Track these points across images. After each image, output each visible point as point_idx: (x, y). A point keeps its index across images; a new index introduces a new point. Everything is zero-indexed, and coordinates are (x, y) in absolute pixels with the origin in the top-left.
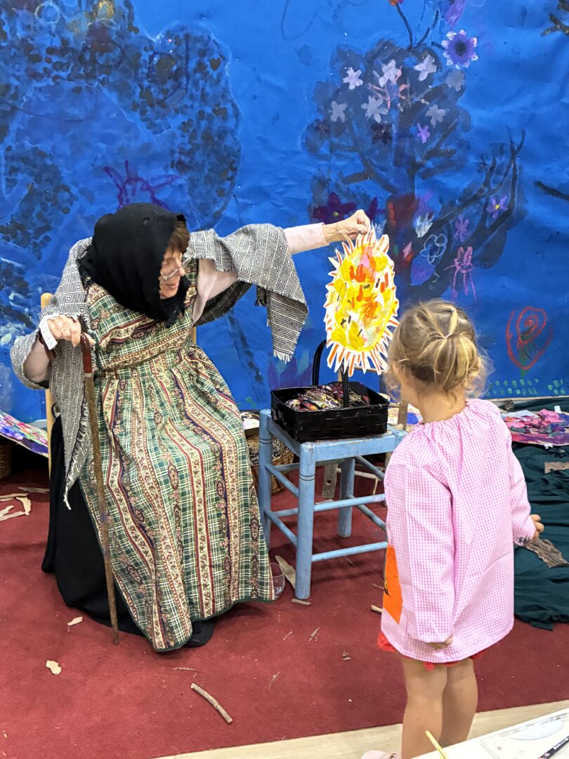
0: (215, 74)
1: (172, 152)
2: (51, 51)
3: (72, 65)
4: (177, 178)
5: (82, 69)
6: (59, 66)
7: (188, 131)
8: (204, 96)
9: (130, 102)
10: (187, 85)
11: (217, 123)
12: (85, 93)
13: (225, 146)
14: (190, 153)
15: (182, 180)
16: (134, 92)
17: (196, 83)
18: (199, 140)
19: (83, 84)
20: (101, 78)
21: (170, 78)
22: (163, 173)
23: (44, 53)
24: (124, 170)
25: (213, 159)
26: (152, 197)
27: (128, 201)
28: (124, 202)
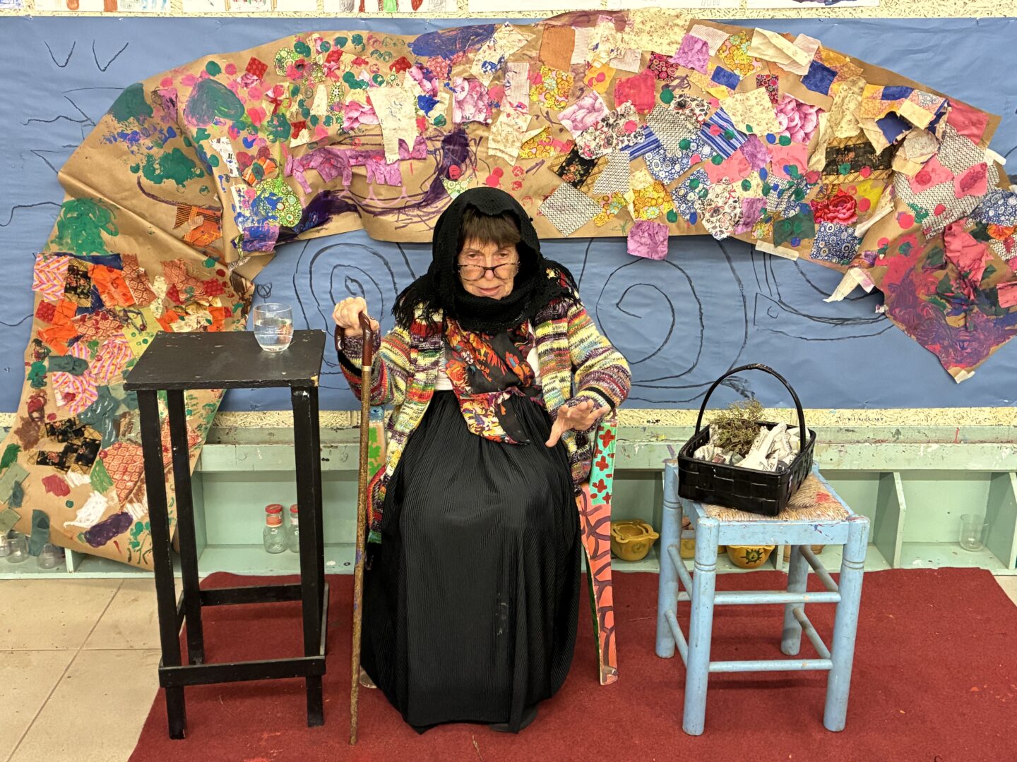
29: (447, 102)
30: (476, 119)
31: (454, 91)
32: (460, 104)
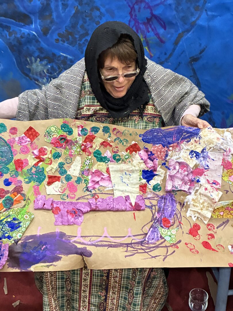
26: (151, 13)
27: (136, 16)
28: (133, 17)
29: (163, 175)
30: (182, 189)
31: (169, 169)
32: (172, 177)
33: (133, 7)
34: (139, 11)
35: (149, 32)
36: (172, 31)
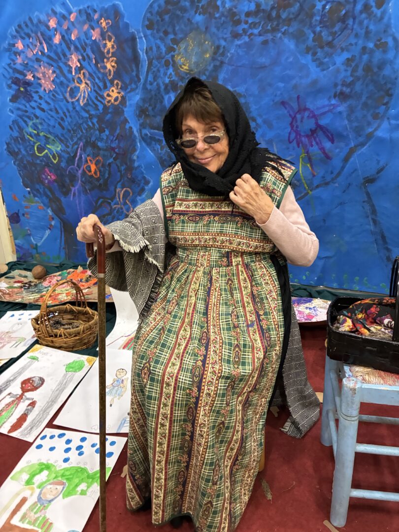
0: (379, 13)
1: (336, 85)
2: (248, 14)
3: (262, 23)
4: (338, 106)
5: (269, 25)
6: (254, 25)
7: (351, 66)
8: (367, 33)
9: (305, 46)
10: (353, 26)
11: (378, 56)
12: (271, 44)
13: (384, 75)
14: (351, 85)
15: (342, 108)
16: (308, 38)
17: (361, 23)
18: (360, 72)
19: (269, 36)
20: (283, 30)
21: (338, 22)
22: (326, 102)
23: (243, 17)
24: (296, 104)
25: (371, 87)
26: (315, 123)
27: (297, 127)
28: (295, 128)
33: (295, 116)
34: (302, 121)
35: (312, 146)
36: (342, 144)
